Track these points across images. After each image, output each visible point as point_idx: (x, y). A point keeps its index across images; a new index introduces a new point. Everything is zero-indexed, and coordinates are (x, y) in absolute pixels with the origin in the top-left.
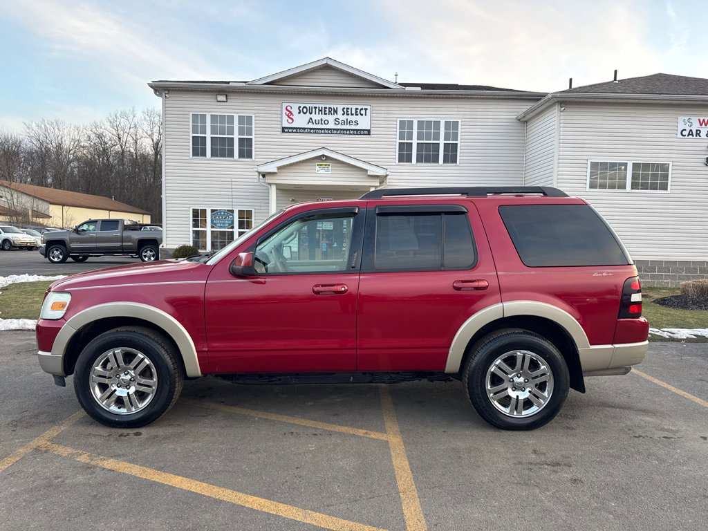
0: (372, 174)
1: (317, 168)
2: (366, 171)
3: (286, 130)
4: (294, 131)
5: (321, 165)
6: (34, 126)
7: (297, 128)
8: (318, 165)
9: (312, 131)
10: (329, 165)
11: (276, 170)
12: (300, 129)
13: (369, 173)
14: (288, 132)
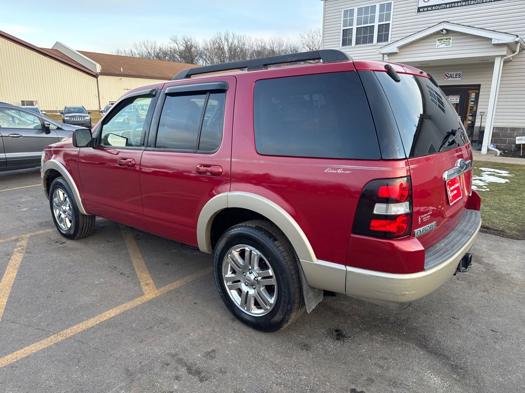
0: (496, 42)
1: (438, 43)
2: (491, 39)
3: (422, 10)
4: (430, 9)
5: (442, 40)
6: (306, 35)
7: (432, 6)
8: (438, 40)
9: (448, 6)
10: (450, 39)
11: (396, 50)
12: (435, 6)
13: (493, 43)
14: (424, 11)
